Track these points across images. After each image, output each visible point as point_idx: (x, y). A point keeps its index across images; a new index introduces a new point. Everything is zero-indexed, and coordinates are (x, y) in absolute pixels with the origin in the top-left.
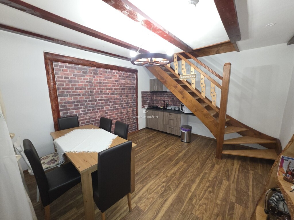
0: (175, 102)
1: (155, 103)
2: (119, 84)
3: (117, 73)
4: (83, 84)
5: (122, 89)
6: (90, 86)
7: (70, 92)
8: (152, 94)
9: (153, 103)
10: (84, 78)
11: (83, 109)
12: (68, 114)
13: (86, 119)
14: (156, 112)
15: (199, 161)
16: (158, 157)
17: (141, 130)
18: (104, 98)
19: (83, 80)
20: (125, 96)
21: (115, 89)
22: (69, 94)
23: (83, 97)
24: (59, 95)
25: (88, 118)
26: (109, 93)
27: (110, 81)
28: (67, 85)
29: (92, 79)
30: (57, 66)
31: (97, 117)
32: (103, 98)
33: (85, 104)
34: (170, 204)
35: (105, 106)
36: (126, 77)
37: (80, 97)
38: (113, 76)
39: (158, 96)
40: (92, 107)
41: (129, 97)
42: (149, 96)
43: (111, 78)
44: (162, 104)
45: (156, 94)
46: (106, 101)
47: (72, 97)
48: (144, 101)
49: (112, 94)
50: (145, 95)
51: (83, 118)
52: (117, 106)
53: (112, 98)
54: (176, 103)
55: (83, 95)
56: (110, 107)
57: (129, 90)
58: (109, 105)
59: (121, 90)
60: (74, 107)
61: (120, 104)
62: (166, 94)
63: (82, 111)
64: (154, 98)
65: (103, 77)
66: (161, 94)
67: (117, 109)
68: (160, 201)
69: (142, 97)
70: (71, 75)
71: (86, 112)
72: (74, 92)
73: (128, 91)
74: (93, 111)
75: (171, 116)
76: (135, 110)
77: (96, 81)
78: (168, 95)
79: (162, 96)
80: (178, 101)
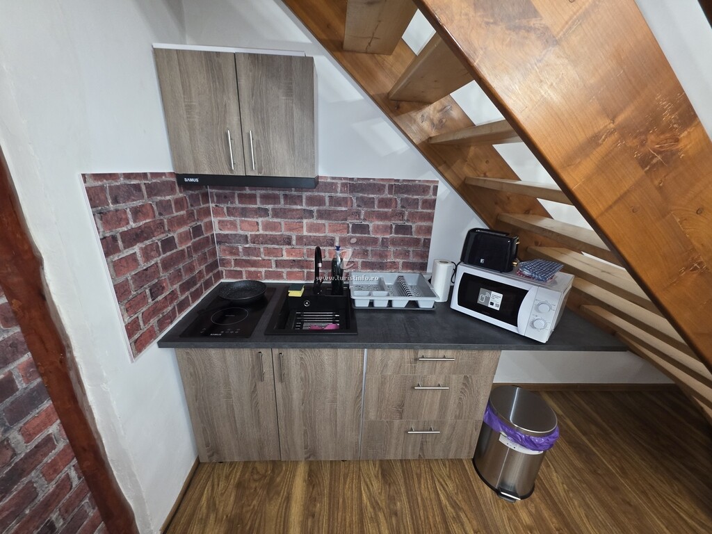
0: (379, 248)
1: (224, 263)
8: (194, 200)
39: (244, 212)
42: (180, 222)
44: (278, 264)
45: (222, 198)
50: (137, 212)
54: (382, 255)
62: (311, 201)
64: (210, 227)
66: (266, 199)
78: (327, 207)
79: (276, 214)
80: (394, 242)
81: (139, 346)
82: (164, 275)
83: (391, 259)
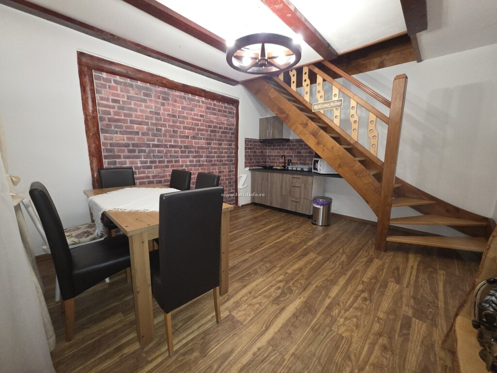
0: (304, 158)
1: (268, 162)
2: (207, 122)
3: (203, 102)
4: (144, 114)
5: (212, 131)
6: (157, 119)
7: (121, 127)
8: (263, 146)
9: (264, 160)
10: (146, 104)
11: (143, 159)
12: (118, 165)
13: (148, 177)
14: (269, 174)
15: (343, 252)
16: (271, 244)
17: (242, 206)
18: (179, 144)
19: (143, 108)
20: (216, 144)
21: (199, 130)
22: (120, 130)
23: (144, 137)
24: (102, 129)
25: (150, 175)
26: (188, 136)
27: (191, 114)
28: (116, 114)
29: (160, 109)
30: (99, 78)
31: (166, 175)
32: (178, 142)
33: (147, 151)
34: (292, 314)
35: (181, 157)
36: (219, 111)
37: (139, 138)
38: (196, 106)
39: (273, 149)
40: (158, 157)
41: (223, 146)
42: (258, 149)
43: (192, 110)
44: (280, 163)
45: (270, 146)
46: (183, 149)
47: (125, 136)
48: (249, 156)
49: (194, 138)
50: (251, 145)
51: (142, 175)
52: (201, 159)
53: (193, 145)
54: (305, 161)
55: (143, 134)
56: (190, 161)
57: (223, 135)
58: (188, 157)
59: (209, 133)
60: (127, 153)
61: (208, 157)
62: (288, 146)
63: (142, 162)
64: (266, 152)
65: (179, 107)
66: (279, 146)
67: (203, 165)
68: (274, 308)
69: (246, 148)
70: (123, 96)
71: (149, 164)
72: (127, 127)
73: (221, 136)
74: (161, 164)
75: (295, 180)
76: (233, 170)
77: (166, 113)
78: (291, 147)
79: (280, 149)
80: (308, 156)
81: (246, 166)
82: (253, 157)
83: (307, 162)
